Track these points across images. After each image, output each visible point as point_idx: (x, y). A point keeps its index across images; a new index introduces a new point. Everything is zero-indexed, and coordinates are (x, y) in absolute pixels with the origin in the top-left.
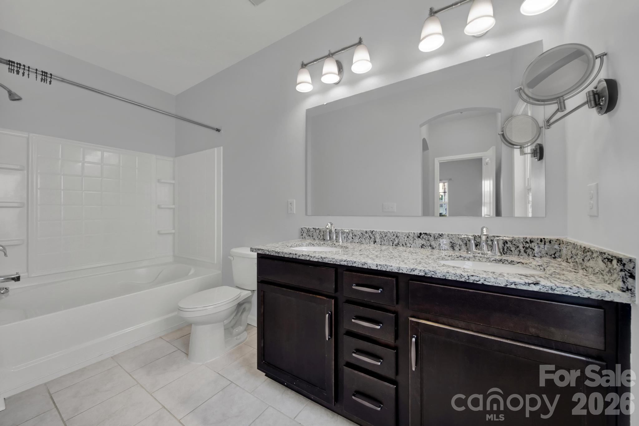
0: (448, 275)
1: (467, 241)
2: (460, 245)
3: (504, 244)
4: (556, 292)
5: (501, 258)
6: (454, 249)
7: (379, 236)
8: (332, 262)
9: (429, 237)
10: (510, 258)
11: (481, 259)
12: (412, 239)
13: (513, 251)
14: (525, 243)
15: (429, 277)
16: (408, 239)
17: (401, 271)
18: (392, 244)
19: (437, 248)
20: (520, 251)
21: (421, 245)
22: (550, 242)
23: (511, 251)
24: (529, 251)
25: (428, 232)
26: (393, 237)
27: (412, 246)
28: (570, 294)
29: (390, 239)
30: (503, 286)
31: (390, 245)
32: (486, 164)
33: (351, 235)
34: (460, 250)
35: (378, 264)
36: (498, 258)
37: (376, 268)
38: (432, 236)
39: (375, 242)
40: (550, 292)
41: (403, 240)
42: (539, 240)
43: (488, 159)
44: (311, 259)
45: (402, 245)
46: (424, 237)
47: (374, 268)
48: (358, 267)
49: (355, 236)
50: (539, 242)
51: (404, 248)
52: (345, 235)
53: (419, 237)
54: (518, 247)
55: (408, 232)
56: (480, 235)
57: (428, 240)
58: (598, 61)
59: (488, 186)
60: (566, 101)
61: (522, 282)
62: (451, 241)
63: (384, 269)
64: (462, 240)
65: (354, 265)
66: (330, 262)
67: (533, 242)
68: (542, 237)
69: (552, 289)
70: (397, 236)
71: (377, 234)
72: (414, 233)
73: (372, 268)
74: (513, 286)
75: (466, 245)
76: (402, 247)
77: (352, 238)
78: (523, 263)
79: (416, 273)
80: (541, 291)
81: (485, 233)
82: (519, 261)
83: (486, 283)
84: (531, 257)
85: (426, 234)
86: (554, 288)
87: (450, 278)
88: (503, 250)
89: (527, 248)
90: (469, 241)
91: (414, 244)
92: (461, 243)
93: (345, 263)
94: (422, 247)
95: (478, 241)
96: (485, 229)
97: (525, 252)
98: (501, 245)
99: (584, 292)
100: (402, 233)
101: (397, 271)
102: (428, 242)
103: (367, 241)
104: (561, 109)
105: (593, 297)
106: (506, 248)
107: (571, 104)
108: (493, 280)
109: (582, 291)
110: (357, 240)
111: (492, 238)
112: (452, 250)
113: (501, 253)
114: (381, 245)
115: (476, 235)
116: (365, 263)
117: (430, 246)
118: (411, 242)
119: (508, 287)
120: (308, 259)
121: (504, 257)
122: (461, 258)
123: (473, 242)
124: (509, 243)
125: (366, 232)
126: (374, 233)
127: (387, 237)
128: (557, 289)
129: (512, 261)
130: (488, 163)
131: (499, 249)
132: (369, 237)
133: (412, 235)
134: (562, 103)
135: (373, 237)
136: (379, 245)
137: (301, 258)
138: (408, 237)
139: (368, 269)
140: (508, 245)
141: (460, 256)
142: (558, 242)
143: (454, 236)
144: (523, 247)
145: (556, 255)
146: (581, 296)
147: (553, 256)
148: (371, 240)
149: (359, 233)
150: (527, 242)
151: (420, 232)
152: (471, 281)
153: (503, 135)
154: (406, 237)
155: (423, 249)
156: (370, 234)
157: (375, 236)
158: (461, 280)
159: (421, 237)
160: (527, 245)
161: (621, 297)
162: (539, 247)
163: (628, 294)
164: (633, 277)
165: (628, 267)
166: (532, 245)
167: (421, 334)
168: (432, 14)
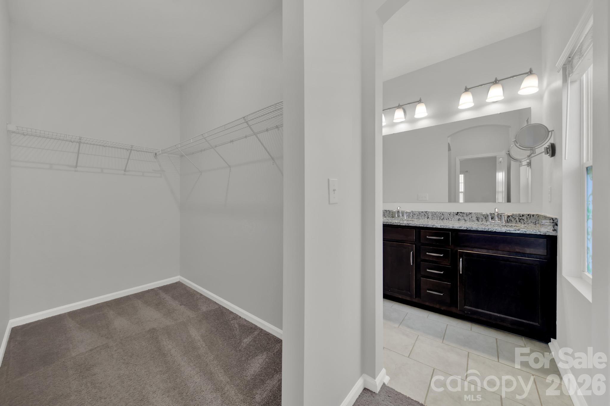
0: (478, 228)
1: (487, 216)
2: (482, 219)
3: (508, 217)
4: (527, 233)
5: (505, 224)
6: (478, 221)
7: (431, 214)
8: (414, 226)
9: (463, 214)
10: (510, 224)
11: (494, 225)
12: (452, 216)
13: (513, 221)
14: (519, 217)
15: (469, 230)
16: (450, 216)
17: (454, 228)
18: (439, 219)
19: (468, 220)
20: (516, 221)
21: (458, 219)
22: (533, 216)
23: (512, 221)
24: (521, 221)
25: (462, 212)
26: (440, 215)
27: (452, 220)
28: (532, 233)
29: (438, 216)
30: (504, 232)
31: (438, 219)
32: (499, 163)
33: (412, 214)
34: (482, 221)
35: (442, 225)
36: (504, 224)
37: (441, 227)
38: (465, 214)
39: (428, 218)
40: (525, 233)
41: (446, 216)
42: (527, 215)
43: (501, 159)
44: (401, 225)
45: (446, 219)
46: (460, 214)
47: (440, 227)
48: (430, 227)
49: (415, 214)
50: (527, 216)
51: (448, 221)
52: (407, 214)
53: (457, 214)
54: (515, 219)
55: (450, 212)
56: (494, 213)
57: (463, 216)
58: (550, 133)
59: (501, 176)
60: (536, 150)
61: (513, 229)
62: (477, 216)
63: (445, 228)
64: (483, 215)
65: (428, 226)
66: (413, 226)
67: (524, 216)
68: (529, 213)
69: (525, 232)
70: (442, 214)
71: (430, 213)
72: (454, 212)
73: (438, 227)
74: (509, 232)
75: (486, 219)
76: (446, 221)
77: (413, 216)
78: (517, 226)
79: (462, 228)
80: (521, 233)
81: (497, 211)
82: (515, 225)
83: (496, 231)
84: (523, 224)
85: (461, 213)
86: (526, 231)
87: (479, 230)
88: (507, 221)
89: (520, 219)
90: (488, 216)
91: (454, 219)
92: (483, 217)
93: (422, 226)
94: (459, 220)
95: (493, 216)
96: (496, 210)
97: (520, 221)
98: (506, 217)
99: (538, 232)
100: (446, 212)
101: (452, 228)
102: (462, 217)
103: (423, 217)
104: (534, 153)
105: (542, 234)
106: (509, 220)
107: (538, 151)
108: (500, 229)
109: (537, 232)
110: (415, 217)
111: (501, 215)
112: (477, 221)
113: (506, 222)
114: (432, 219)
115: (492, 213)
116: (434, 225)
117: (464, 219)
118: (452, 217)
119: (506, 232)
120: (399, 224)
121: (507, 224)
122: (483, 225)
123: (490, 216)
124: (510, 217)
125: (422, 212)
126: (427, 212)
127: (436, 215)
128: (528, 231)
129: (511, 226)
130: (501, 162)
131: (505, 220)
132: (424, 215)
133: (452, 213)
134: (534, 151)
135: (427, 215)
136: (431, 220)
137: (394, 224)
138: (450, 215)
139: (436, 228)
140: (510, 218)
141: (483, 224)
142: (537, 216)
143: (478, 214)
144: (519, 219)
145: (536, 223)
146: (537, 234)
147: (535, 223)
148: (426, 217)
149: (418, 213)
150: (520, 216)
151: (457, 212)
152: (490, 231)
153: (509, 154)
154: (449, 215)
155: (459, 221)
156: (425, 213)
157: (428, 214)
158: (485, 230)
159: (458, 214)
160: (521, 218)
161: (552, 233)
162: (527, 219)
163: (555, 232)
164: (557, 225)
165: (555, 221)
166: (523, 218)
167: (464, 257)
168: (467, 90)
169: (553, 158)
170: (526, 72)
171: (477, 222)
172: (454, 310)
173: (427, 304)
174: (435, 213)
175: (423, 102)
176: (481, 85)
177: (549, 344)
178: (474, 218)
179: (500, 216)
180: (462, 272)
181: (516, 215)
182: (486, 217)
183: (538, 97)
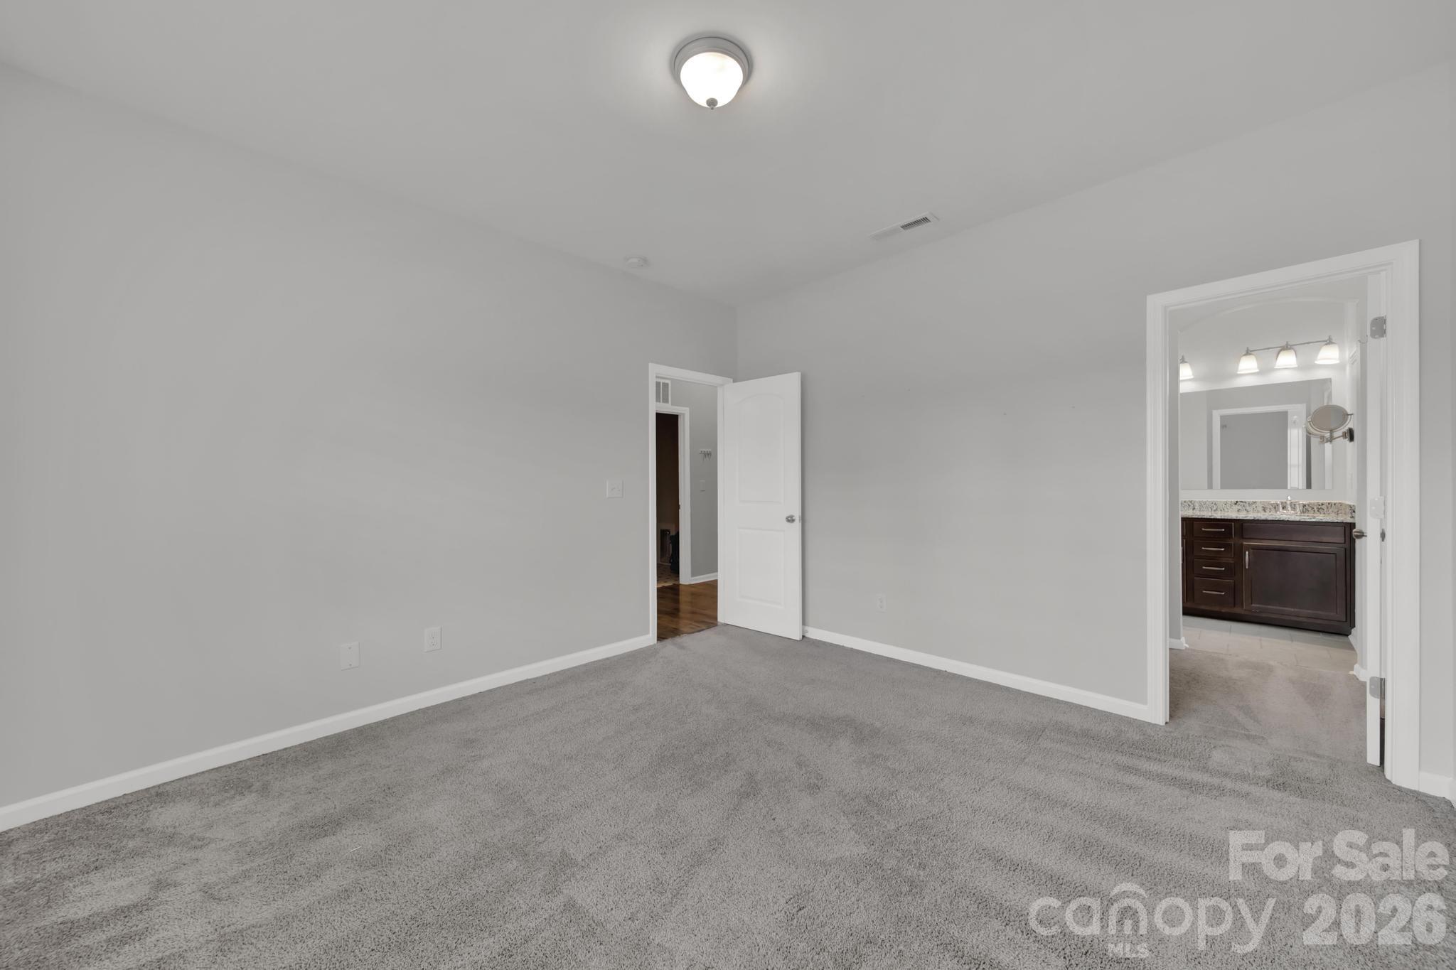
2: (1270, 508)
3: (1303, 506)
4: (1323, 521)
6: (1265, 511)
7: (1198, 504)
9: (1244, 504)
10: (1307, 515)
12: (1230, 505)
13: (1310, 510)
14: (1318, 505)
15: (1257, 520)
16: (1226, 505)
18: (1210, 510)
19: (1251, 511)
20: (1314, 511)
22: (1335, 505)
24: (1320, 510)
26: (1212, 505)
27: (1230, 511)
28: (1329, 521)
29: (1209, 506)
34: (1270, 512)
36: (1298, 514)
38: (1246, 503)
41: (1221, 506)
42: (1328, 503)
45: (1221, 510)
46: (1240, 504)
48: (1207, 518)
50: (1327, 505)
53: (1236, 504)
54: (1313, 508)
55: (1224, 501)
56: (1285, 501)
58: (1349, 416)
60: (1336, 431)
61: (1308, 518)
62: (1263, 505)
64: (1271, 503)
65: (1204, 517)
67: (1323, 504)
68: (1330, 502)
69: (1321, 520)
70: (1214, 503)
71: (1196, 503)
72: (1230, 502)
74: (1303, 520)
76: (1220, 512)
80: (1317, 521)
81: (1290, 500)
82: (1313, 515)
83: (1289, 520)
84: (1322, 513)
87: (1269, 519)
88: (1303, 511)
89: (1319, 508)
90: (1277, 505)
91: (1232, 510)
94: (1238, 511)
95: (1284, 505)
97: (1318, 511)
98: (1301, 506)
99: (1336, 520)
100: (1219, 502)
102: (1244, 507)
105: (1339, 521)
111: (1295, 503)
113: (1301, 512)
114: (1200, 510)
115: (1283, 501)
117: (1246, 510)
118: (1229, 508)
121: (1303, 514)
123: (1280, 505)
124: (1307, 505)
127: (1205, 505)
131: (1300, 510)
133: (1228, 503)
134: (1334, 432)
136: (1198, 511)
140: (1306, 507)
141: (1272, 515)
143: (1265, 502)
144: (1317, 507)
145: (1339, 512)
146: (1334, 521)
147: (1337, 513)
150: (1320, 505)
152: (1281, 520)
154: (1224, 505)
156: (1189, 503)
158: (1276, 520)
159: (1238, 504)
161: (1349, 520)
162: (1327, 508)
163: (1352, 519)
164: (1354, 512)
165: (1353, 508)
166: (1323, 507)
167: (1251, 551)
168: (1248, 353)
169: (1352, 443)
170: (1324, 339)
171: (1263, 512)
172: (1238, 610)
173: (1203, 607)
174: (1205, 503)
175: (1186, 362)
176: (1268, 349)
177: (1349, 637)
178: (1260, 509)
179: (1293, 506)
180: (1249, 566)
181: (1314, 504)
182: (1276, 507)
183: (1340, 367)
